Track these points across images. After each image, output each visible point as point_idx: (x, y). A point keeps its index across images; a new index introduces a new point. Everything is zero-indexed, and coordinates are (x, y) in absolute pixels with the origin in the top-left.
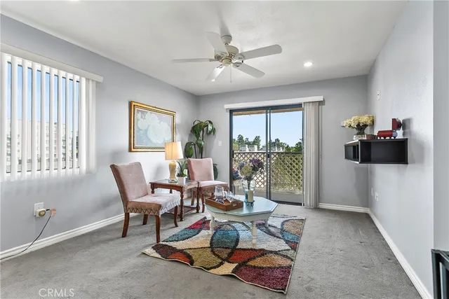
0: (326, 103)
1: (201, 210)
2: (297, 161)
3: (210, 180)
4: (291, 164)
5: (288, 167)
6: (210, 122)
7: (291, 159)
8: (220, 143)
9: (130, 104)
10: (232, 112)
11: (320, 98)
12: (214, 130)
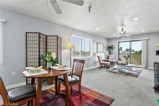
0: (150, 39)
1: (113, 67)
2: (140, 56)
3: (114, 60)
4: (138, 57)
5: (137, 58)
6: (113, 45)
7: (138, 55)
8: (115, 51)
9: (97, 43)
10: (119, 42)
11: (148, 38)
12: (114, 48)
